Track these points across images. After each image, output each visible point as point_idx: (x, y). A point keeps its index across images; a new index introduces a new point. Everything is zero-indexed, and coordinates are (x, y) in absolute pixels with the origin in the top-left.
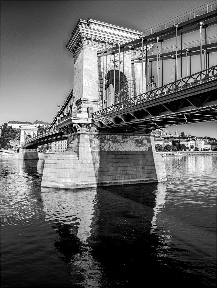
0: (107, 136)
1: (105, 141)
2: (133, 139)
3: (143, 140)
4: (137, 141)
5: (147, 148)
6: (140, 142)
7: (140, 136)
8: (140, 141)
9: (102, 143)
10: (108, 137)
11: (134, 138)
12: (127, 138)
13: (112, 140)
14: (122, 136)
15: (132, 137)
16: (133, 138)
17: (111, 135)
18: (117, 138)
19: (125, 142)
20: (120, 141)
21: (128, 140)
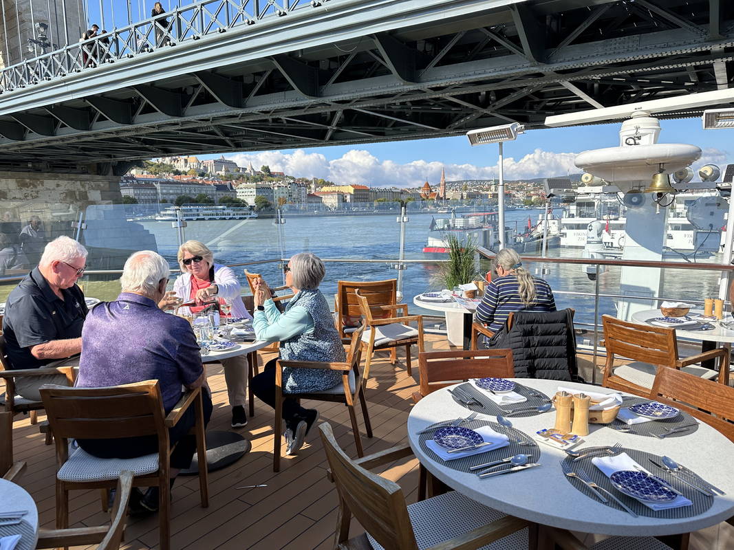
2: (54, 189)
3: (86, 192)
4: (70, 196)
5: (102, 213)
6: (78, 198)
7: (76, 180)
8: (77, 193)
11: (58, 186)
12: (35, 187)
14: (17, 181)
15: (50, 183)
16: (55, 187)
19: (30, 198)
20: (10, 195)
21: (37, 192)
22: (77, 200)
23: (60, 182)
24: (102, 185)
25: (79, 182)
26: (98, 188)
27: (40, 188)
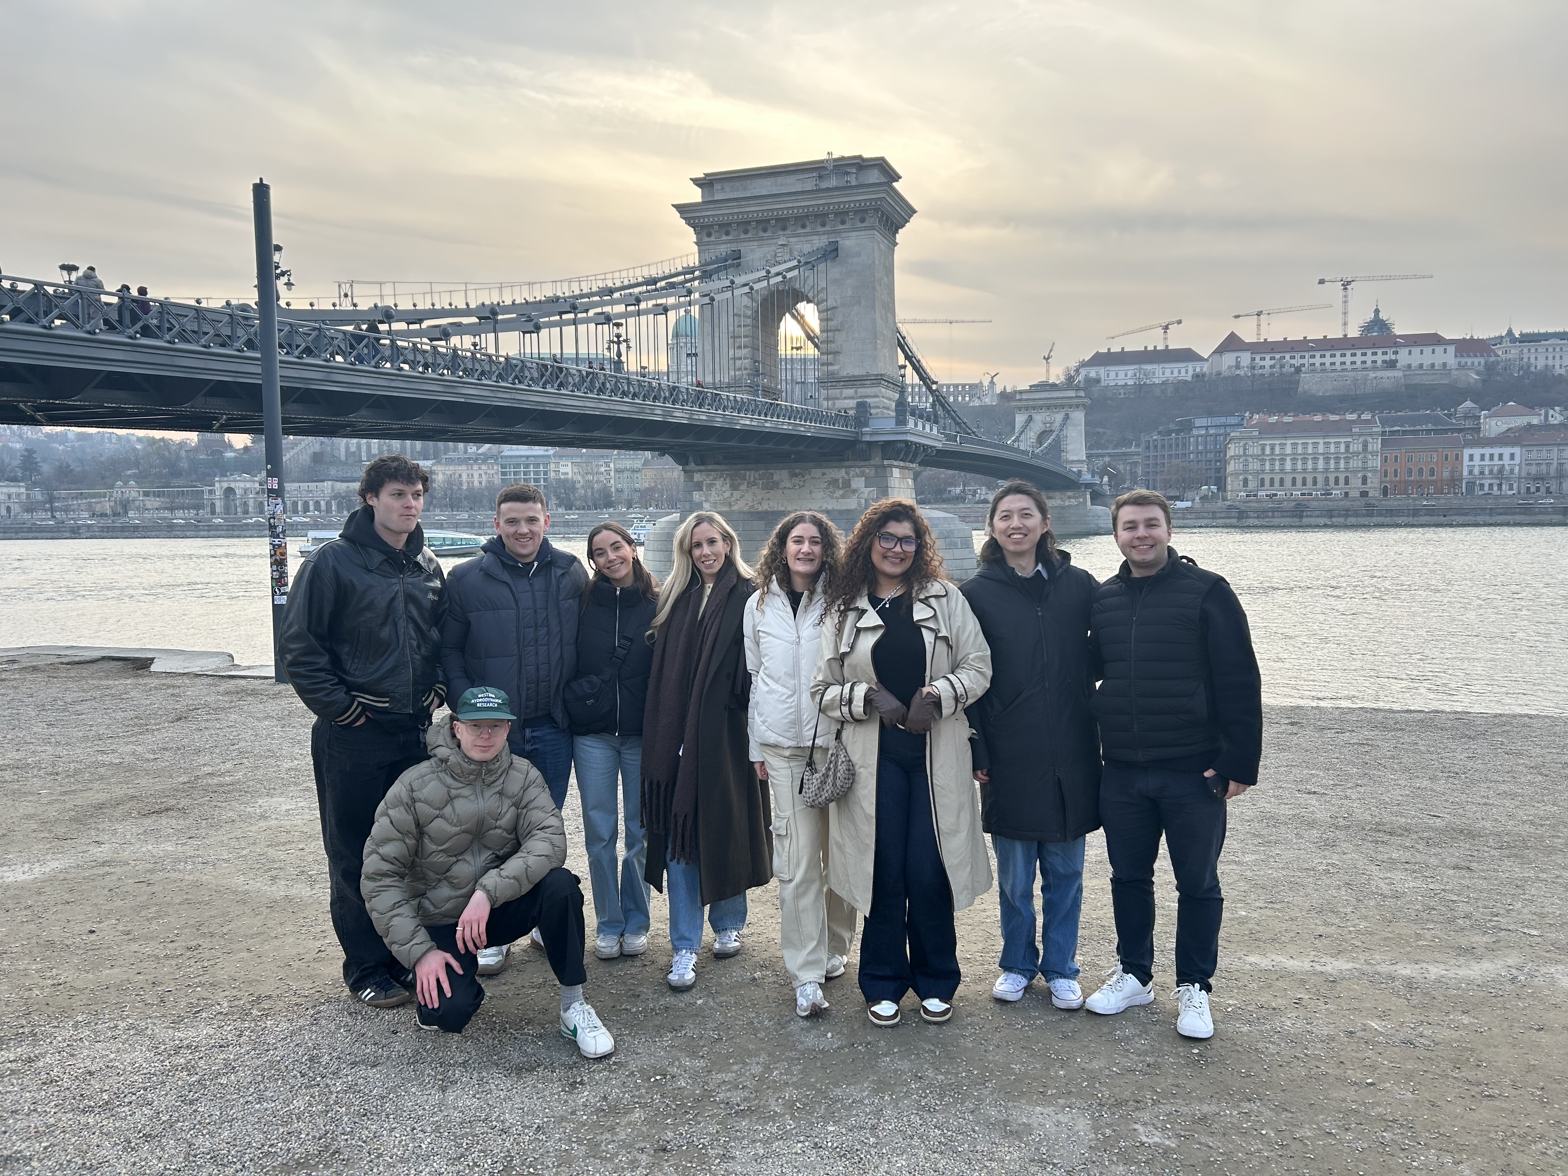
0: (748, 473)
1: (743, 487)
2: (820, 478)
3: (849, 480)
4: (834, 482)
5: (863, 500)
6: (840, 486)
7: (841, 467)
8: (841, 481)
9: (735, 493)
10: (750, 476)
11: (824, 474)
12: (803, 476)
13: (761, 482)
14: (788, 472)
15: (817, 473)
16: (820, 475)
17: (757, 470)
18: (776, 477)
19: (797, 487)
20: (782, 485)
21: (804, 482)
22: (839, 488)
23: (826, 471)
24: (867, 471)
25: (844, 470)
26: (862, 474)
27: (807, 477)
